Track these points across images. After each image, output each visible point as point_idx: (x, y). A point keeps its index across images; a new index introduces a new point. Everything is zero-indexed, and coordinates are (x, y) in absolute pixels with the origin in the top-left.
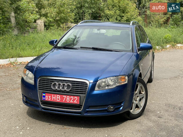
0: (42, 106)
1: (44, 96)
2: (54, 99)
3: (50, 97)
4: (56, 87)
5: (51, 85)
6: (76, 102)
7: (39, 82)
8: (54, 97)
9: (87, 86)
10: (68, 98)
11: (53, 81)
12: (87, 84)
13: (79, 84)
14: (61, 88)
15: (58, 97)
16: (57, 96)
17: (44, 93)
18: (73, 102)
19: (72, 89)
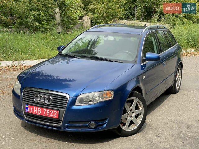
0: (25, 117)
1: (27, 108)
2: (35, 111)
3: (32, 109)
4: (38, 99)
5: (33, 97)
6: (56, 116)
7: (24, 93)
8: (35, 109)
9: (67, 100)
10: (48, 111)
11: (36, 93)
12: (67, 98)
13: (60, 97)
14: (42, 100)
15: (39, 110)
16: (38, 108)
17: (27, 104)
18: (52, 116)
19: (52, 102)
